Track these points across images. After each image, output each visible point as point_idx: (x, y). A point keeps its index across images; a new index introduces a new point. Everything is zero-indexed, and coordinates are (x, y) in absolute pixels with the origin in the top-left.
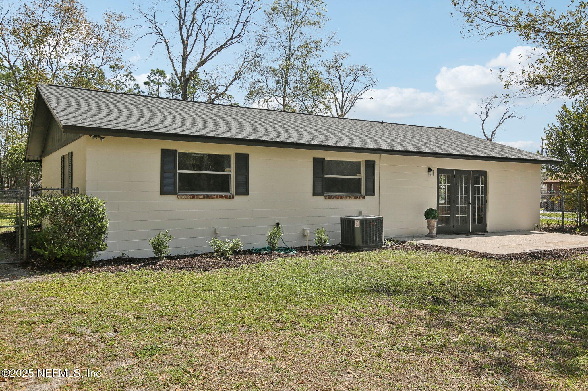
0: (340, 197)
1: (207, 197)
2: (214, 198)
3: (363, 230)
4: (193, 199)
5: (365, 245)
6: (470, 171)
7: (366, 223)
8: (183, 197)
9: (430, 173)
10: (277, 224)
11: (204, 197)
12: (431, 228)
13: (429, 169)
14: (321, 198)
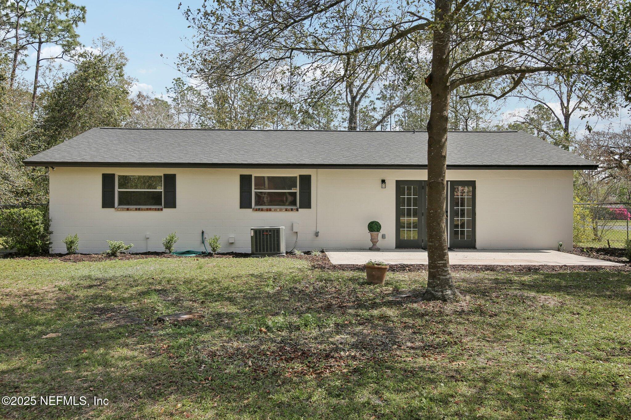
0: (270, 210)
1: (139, 209)
2: (145, 210)
3: (256, 238)
4: (128, 211)
5: (258, 252)
7: (260, 233)
8: (119, 209)
9: (384, 185)
10: (203, 233)
11: (136, 209)
12: (374, 241)
13: (383, 181)
14: (249, 211)
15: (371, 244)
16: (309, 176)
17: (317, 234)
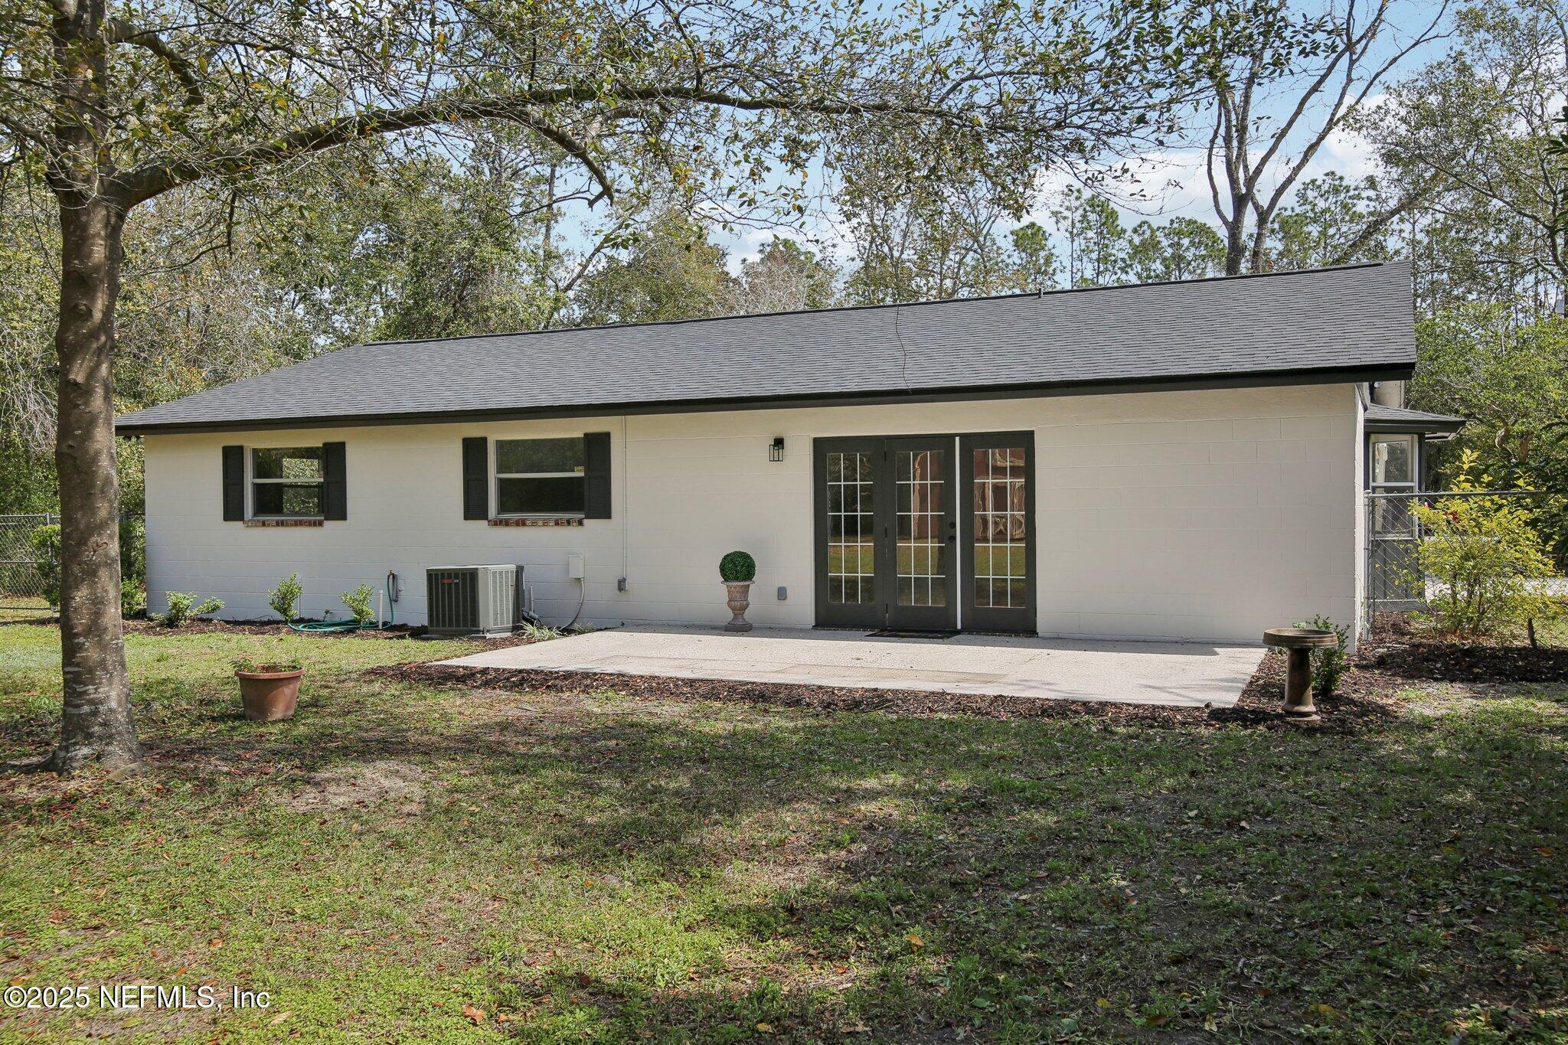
0: (522, 523)
1: (283, 523)
2: (292, 525)
3: (431, 592)
4: (265, 528)
6: (952, 436)
8: (250, 524)
9: (778, 453)
10: (393, 577)
11: (278, 524)
12: (739, 607)
13: (779, 443)
14: (482, 524)
15: (729, 615)
16: (607, 436)
17: (621, 585)
